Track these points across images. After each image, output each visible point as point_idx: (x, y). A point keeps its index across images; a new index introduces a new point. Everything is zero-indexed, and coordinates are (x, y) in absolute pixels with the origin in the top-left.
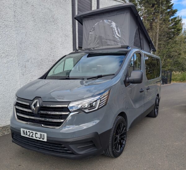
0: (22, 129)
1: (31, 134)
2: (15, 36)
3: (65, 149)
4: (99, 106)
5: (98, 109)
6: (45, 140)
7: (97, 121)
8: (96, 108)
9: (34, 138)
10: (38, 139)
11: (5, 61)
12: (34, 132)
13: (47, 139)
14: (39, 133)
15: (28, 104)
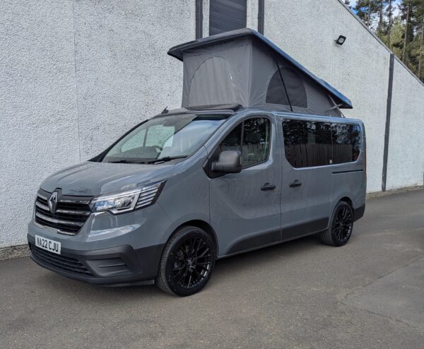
0: (36, 236)
1: (45, 243)
2: (75, 86)
3: (87, 272)
4: (136, 205)
5: (135, 210)
6: (59, 253)
7: (137, 226)
8: (131, 209)
9: (48, 249)
10: (51, 251)
11: (55, 128)
12: (48, 240)
13: (61, 251)
14: (53, 242)
15: (46, 199)
